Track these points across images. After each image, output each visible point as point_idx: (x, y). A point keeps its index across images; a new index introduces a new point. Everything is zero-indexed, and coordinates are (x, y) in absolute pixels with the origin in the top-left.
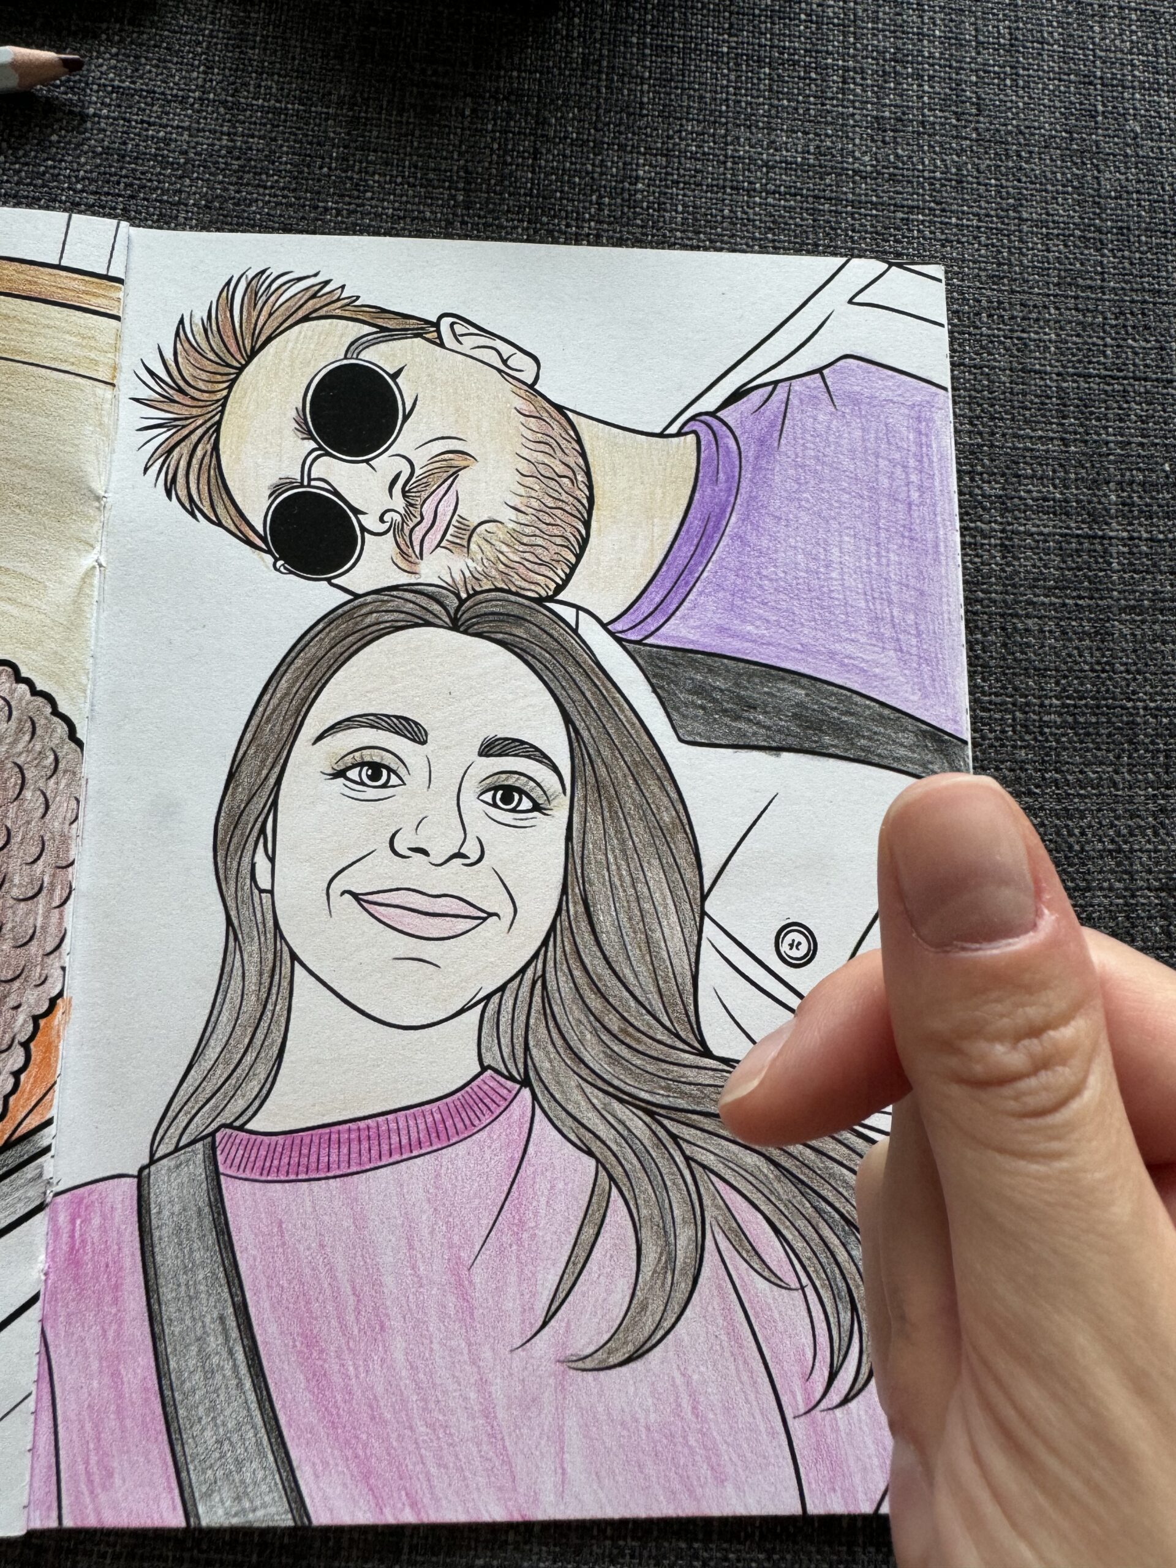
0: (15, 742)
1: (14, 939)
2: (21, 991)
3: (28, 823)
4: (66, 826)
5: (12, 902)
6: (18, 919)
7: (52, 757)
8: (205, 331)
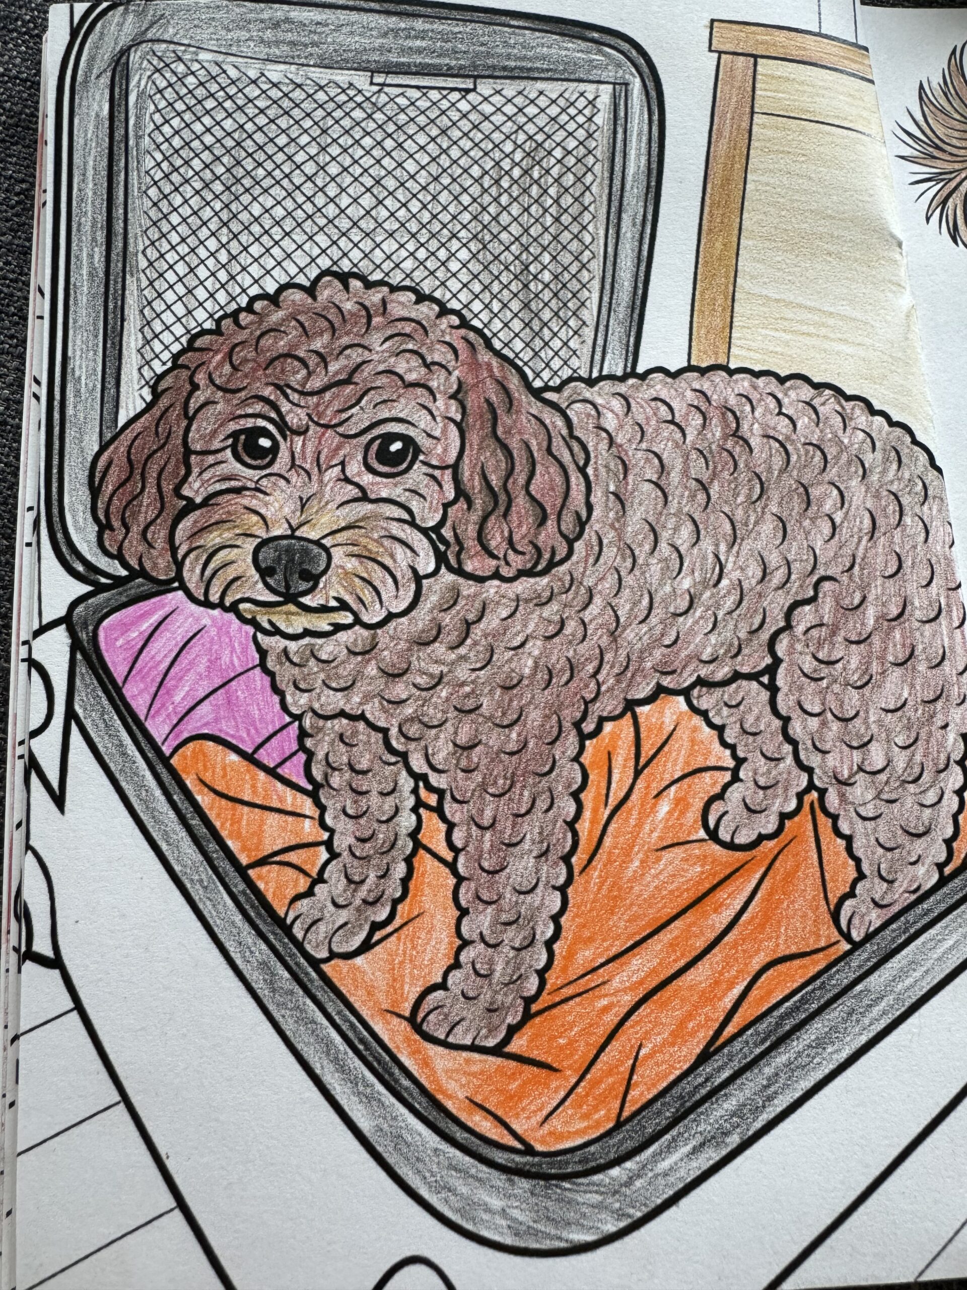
0: (884, 471)
1: (927, 659)
2: (946, 711)
3: (915, 547)
4: (947, 549)
5: (917, 624)
6: (926, 640)
7: (920, 484)
8: (945, 94)
